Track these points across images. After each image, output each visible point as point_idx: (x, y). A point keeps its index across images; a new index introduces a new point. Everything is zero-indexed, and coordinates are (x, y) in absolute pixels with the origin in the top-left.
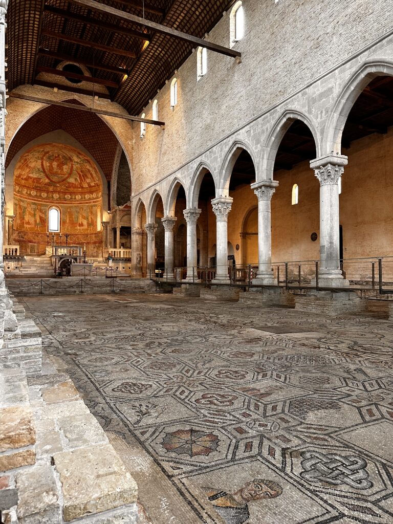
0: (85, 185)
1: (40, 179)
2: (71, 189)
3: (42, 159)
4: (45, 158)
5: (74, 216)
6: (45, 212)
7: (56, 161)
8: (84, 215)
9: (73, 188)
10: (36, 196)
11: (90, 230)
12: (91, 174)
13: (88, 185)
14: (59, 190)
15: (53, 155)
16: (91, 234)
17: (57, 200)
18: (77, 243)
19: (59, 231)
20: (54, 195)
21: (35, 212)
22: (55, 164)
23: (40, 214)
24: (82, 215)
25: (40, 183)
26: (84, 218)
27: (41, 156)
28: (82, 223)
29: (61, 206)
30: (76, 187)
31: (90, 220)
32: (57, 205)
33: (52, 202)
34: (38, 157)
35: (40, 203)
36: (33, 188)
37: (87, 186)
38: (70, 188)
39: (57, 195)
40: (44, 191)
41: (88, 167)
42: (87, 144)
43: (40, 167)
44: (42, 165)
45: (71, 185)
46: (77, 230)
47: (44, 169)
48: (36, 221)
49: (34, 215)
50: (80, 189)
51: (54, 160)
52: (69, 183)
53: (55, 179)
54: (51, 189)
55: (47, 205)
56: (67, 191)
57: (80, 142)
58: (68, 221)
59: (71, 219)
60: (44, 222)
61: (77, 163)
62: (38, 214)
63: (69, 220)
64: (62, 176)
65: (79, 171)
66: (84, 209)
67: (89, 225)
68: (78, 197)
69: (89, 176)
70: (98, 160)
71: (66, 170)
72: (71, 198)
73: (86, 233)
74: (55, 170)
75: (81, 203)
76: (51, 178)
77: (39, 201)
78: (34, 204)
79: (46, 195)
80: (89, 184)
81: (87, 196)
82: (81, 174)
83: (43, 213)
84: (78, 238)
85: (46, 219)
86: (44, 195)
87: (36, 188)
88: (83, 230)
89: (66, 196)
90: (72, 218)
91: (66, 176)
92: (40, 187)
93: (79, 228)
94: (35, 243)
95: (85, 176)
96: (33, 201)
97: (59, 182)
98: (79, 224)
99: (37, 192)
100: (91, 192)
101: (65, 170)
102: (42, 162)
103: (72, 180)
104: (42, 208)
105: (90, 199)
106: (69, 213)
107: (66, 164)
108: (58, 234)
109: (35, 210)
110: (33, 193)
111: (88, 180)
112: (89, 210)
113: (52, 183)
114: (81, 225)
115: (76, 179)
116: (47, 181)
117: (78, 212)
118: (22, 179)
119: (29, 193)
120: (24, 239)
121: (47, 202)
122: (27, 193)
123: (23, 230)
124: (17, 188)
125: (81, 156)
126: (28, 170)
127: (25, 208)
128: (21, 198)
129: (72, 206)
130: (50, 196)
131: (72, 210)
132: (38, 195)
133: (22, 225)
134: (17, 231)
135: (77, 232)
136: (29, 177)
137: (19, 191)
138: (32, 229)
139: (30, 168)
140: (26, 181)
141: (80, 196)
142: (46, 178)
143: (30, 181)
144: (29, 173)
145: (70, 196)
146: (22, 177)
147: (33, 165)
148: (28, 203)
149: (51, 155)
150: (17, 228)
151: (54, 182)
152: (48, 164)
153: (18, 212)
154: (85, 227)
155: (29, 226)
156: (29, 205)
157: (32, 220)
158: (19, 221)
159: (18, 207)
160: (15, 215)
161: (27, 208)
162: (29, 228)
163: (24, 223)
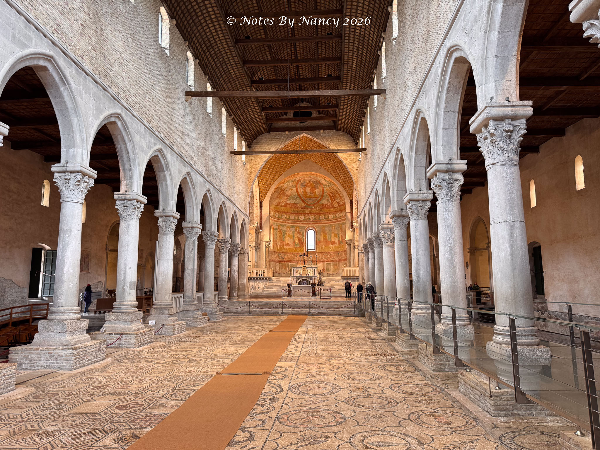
0: (336, 205)
1: (297, 204)
2: (324, 210)
3: (296, 186)
5: (327, 235)
6: (303, 233)
7: (308, 187)
8: (336, 233)
10: (295, 219)
11: (341, 248)
12: (339, 194)
14: (314, 211)
15: (305, 182)
16: (341, 251)
17: (313, 221)
18: (330, 260)
19: (315, 250)
20: (310, 217)
21: (293, 234)
22: (308, 189)
23: (298, 235)
24: (334, 234)
25: (297, 208)
26: (336, 236)
27: (295, 185)
28: (334, 241)
29: (316, 226)
30: (328, 207)
31: (341, 238)
32: (313, 225)
33: (309, 224)
34: (292, 186)
35: (298, 225)
36: (292, 213)
37: (337, 206)
38: (323, 208)
39: (313, 216)
40: (302, 214)
41: (335, 188)
42: (330, 168)
43: (295, 194)
44: (297, 191)
45: (324, 206)
46: (330, 248)
47: (299, 195)
48: (294, 242)
49: (293, 237)
50: (332, 209)
51: (306, 186)
52: (322, 204)
53: (310, 202)
54: (307, 211)
55: (304, 227)
56: (321, 212)
57: (323, 167)
58: (322, 240)
60: (302, 242)
61: (326, 185)
62: (297, 236)
63: (324, 239)
65: (329, 192)
66: (336, 228)
67: (340, 242)
68: (331, 216)
69: (338, 196)
70: (341, 181)
71: (318, 193)
72: (325, 218)
73: (338, 251)
74: (309, 195)
75: (333, 222)
76: (306, 201)
78: (293, 227)
79: (303, 217)
80: (338, 203)
81: (338, 215)
82: (331, 195)
83: (301, 234)
84: (331, 256)
85: (303, 240)
86: (302, 218)
87: (294, 213)
88: (335, 247)
89: (320, 217)
90: (326, 237)
92: (298, 211)
93: (331, 246)
94: (294, 262)
95: (334, 196)
96: (292, 224)
97: (314, 205)
98: (332, 242)
99: (295, 216)
100: (341, 211)
101: (317, 193)
102: (297, 189)
103: (324, 202)
104: (300, 230)
105: (340, 217)
106: (323, 232)
107: (317, 188)
108: (314, 253)
109: (294, 232)
110: (292, 217)
111: (338, 200)
112: (339, 228)
113: (308, 206)
114: (334, 243)
115: (328, 200)
116: (303, 205)
117: (331, 231)
118: (281, 206)
119: (288, 217)
120: (284, 259)
121: (304, 224)
122: (286, 218)
123: (283, 251)
124: (277, 215)
125: (327, 180)
126: (285, 198)
127: (285, 231)
128: (281, 223)
129: (326, 225)
130: (307, 218)
131: (326, 229)
132: (296, 218)
133: (282, 247)
134: (277, 252)
135: (330, 250)
136: (287, 203)
137: (279, 217)
138: (291, 250)
139: (287, 195)
140: (285, 208)
141: (332, 215)
142: (302, 202)
143: (289, 207)
144: (286, 200)
145: (323, 216)
146: (280, 204)
147: (289, 193)
148: (288, 227)
149: (303, 182)
150: (277, 250)
151: (310, 205)
152: (302, 190)
153: (278, 236)
154: (337, 245)
155: (289, 247)
156: (288, 229)
157: (291, 242)
158: (279, 244)
159: (278, 231)
160: (275, 239)
161: (286, 231)
162: (288, 249)
163: (283, 245)
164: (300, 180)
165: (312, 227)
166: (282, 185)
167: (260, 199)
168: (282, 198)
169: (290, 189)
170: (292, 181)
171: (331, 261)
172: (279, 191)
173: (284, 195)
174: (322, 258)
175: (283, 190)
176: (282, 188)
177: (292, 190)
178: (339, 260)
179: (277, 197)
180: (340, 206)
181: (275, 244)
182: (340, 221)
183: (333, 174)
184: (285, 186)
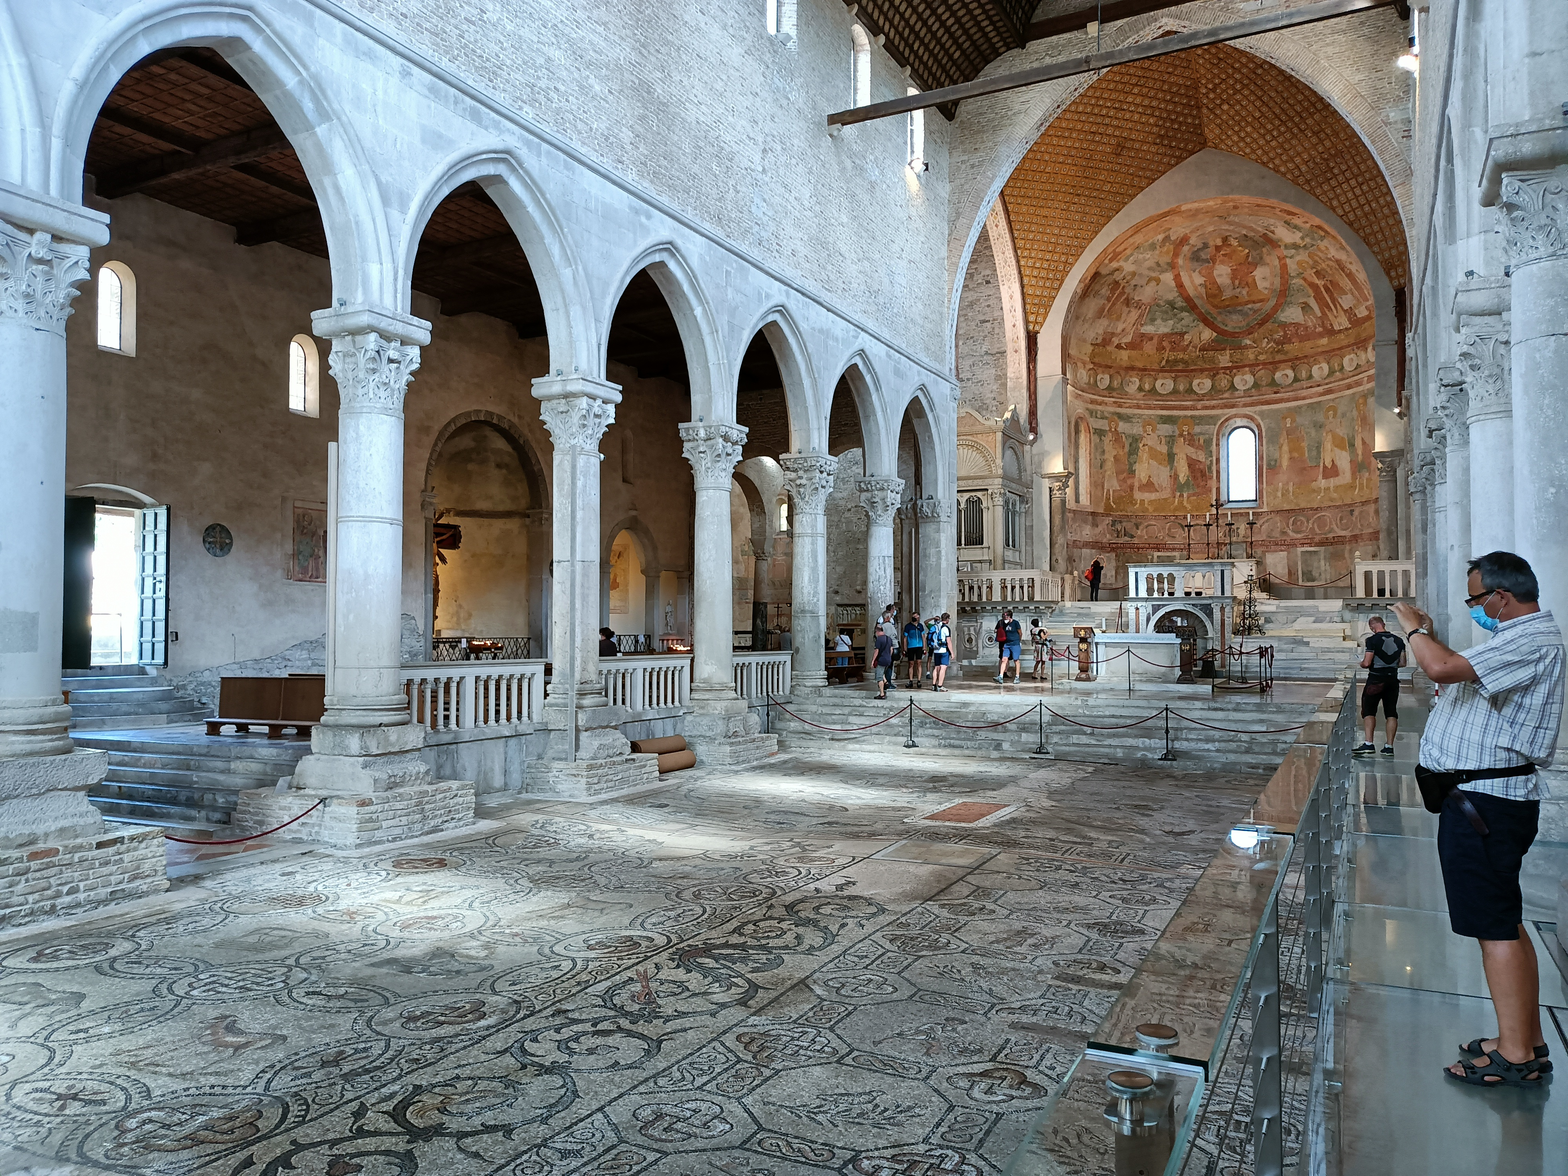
0: (1341, 322)
1: (1182, 334)
2: (1293, 348)
3: (1172, 266)
4: (1180, 261)
6: (1208, 442)
7: (1222, 262)
8: (1342, 432)
9: (1302, 339)
10: (1175, 392)
11: (1361, 489)
12: (1351, 277)
13: (1349, 320)
14: (1252, 356)
16: (1364, 503)
17: (1247, 393)
18: (1317, 539)
19: (1256, 504)
20: (1237, 380)
21: (1170, 448)
22: (1222, 273)
23: (1191, 451)
24: (1335, 437)
25: (1184, 350)
26: (1339, 443)
27: (1168, 259)
29: (1262, 414)
30: (1307, 336)
31: (1360, 452)
32: (1248, 411)
33: (1230, 406)
34: (1158, 264)
36: (1162, 370)
37: (1347, 324)
38: (1290, 341)
39: (1248, 377)
40: (1202, 371)
41: (1333, 252)
42: (1304, 168)
43: (1173, 295)
45: (1292, 333)
46: (1317, 491)
47: (1188, 299)
48: (1175, 477)
49: (1171, 457)
50: (1324, 341)
52: (1284, 325)
53: (1234, 322)
54: (1224, 359)
55: (1212, 419)
56: (1279, 357)
57: (1276, 170)
58: (1285, 463)
59: (1296, 455)
61: (1295, 246)
62: (1183, 452)
64: (1258, 305)
65: (1310, 274)
66: (1339, 412)
68: (1320, 370)
69: (1346, 283)
70: (1351, 216)
71: (1266, 284)
72: (1296, 380)
73: (1348, 501)
74: (1228, 294)
75: (1329, 392)
76: (1218, 321)
77: (1186, 408)
78: (1168, 420)
79: (1208, 383)
80: (1349, 313)
81: (1349, 361)
82: (1320, 283)
84: (1321, 523)
85: (1210, 468)
86: (1202, 384)
87: (1171, 368)
88: (1336, 487)
89: (1278, 375)
91: (1272, 303)
92: (1186, 362)
94: (1174, 549)
95: (1332, 288)
96: (1165, 412)
97: (1249, 332)
98: (1325, 467)
99: (1175, 380)
100: (1361, 344)
101: (1261, 284)
102: (1177, 278)
103: (1292, 314)
104: (1197, 429)
105: (1357, 370)
107: (1260, 261)
108: (1252, 514)
109: (1171, 440)
110: (1165, 384)
111: (1346, 301)
112: (1355, 413)
113: (1226, 339)
114: (1332, 472)
115: (1306, 307)
116: (1208, 334)
117: (1319, 426)
118: (1119, 347)
119: (1147, 387)
120: (1136, 541)
121: (1213, 408)
122: (1140, 389)
123: (1130, 510)
124: (1104, 380)
125: (1296, 221)
126: (1134, 314)
127: (1136, 440)
128: (1119, 410)
129: (1300, 407)
130: (1224, 383)
131: (1299, 420)
132: (1181, 388)
133: (1126, 496)
134: (1108, 515)
135: (1317, 500)
136: (1143, 335)
137: (1110, 388)
138: (1161, 504)
139: (1138, 305)
140: (1134, 353)
141: (1325, 366)
142: (1201, 325)
143: (1149, 348)
144: (1138, 322)
145: (1290, 373)
146: (1116, 341)
147: (1146, 294)
148: (1147, 422)
149: (1200, 245)
150: (1108, 507)
151: (1233, 335)
152: (1199, 280)
153: (1109, 457)
154: (1346, 476)
155: (1153, 496)
156: (1149, 429)
157: (1162, 476)
158: (1113, 484)
159: (1108, 439)
160: (1098, 466)
161: (1142, 438)
162: (1151, 502)
163: (1131, 488)
164: (1184, 240)
165: (1246, 416)
166: (1115, 265)
167: (1027, 322)
168: (1119, 318)
169: (1150, 280)
170: (1153, 247)
171: (1320, 544)
172: (1105, 291)
173: (1127, 303)
174: (1284, 533)
175: (1123, 283)
176: (1118, 276)
177: (1158, 281)
178: (1355, 538)
179: (1100, 314)
180: (1356, 322)
181: (1097, 484)
182: (1358, 384)
183: (1318, 191)
184: (1128, 267)
